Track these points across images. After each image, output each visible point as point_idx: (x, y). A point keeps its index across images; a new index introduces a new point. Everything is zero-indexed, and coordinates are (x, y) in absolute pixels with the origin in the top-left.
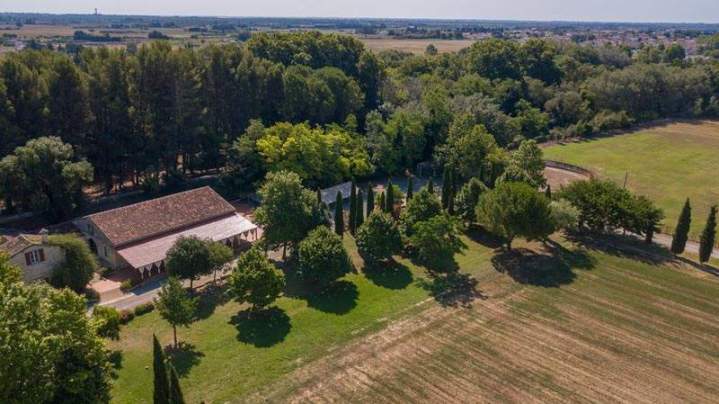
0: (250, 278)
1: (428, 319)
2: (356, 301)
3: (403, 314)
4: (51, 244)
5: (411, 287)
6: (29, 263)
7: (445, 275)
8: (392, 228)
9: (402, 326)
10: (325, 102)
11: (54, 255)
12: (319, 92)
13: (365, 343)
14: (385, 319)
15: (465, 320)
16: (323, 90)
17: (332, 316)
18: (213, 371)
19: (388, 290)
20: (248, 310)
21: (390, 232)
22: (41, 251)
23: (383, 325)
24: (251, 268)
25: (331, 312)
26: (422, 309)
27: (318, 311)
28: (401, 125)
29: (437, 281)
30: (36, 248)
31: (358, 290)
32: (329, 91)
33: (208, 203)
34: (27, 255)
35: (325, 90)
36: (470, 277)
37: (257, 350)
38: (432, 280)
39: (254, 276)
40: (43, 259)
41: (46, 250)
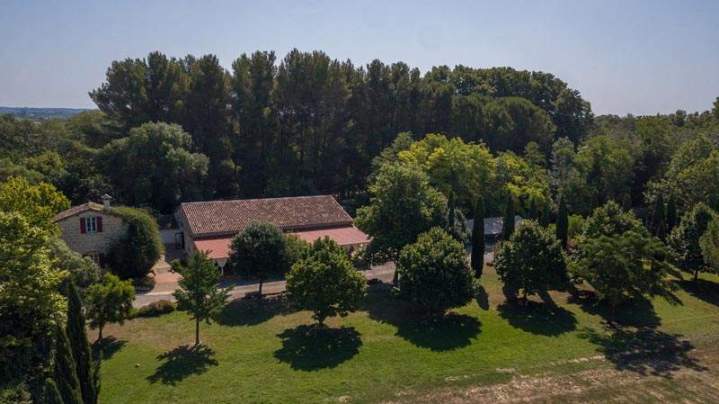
0: (310, 271)
1: (588, 384)
2: (472, 340)
3: (546, 369)
4: (112, 214)
5: (569, 337)
6: (83, 231)
7: (634, 330)
8: (550, 247)
9: (538, 385)
10: (501, 128)
11: (114, 228)
12: (495, 117)
13: (461, 396)
14: (510, 370)
15: (660, 396)
16: (500, 116)
17: (425, 352)
18: (213, 387)
19: (529, 334)
20: (313, 326)
21: (546, 252)
22: (100, 219)
23: (505, 378)
24: (316, 259)
25: (425, 345)
26: (582, 367)
27: (408, 342)
28: (600, 152)
29: (619, 334)
30: (96, 215)
31: (481, 328)
32: (508, 116)
33: (323, 210)
34: (82, 220)
35: (504, 115)
36: (681, 340)
37: (292, 372)
38: (610, 334)
39: (315, 269)
40: (100, 229)
41: (106, 220)
